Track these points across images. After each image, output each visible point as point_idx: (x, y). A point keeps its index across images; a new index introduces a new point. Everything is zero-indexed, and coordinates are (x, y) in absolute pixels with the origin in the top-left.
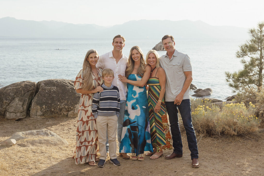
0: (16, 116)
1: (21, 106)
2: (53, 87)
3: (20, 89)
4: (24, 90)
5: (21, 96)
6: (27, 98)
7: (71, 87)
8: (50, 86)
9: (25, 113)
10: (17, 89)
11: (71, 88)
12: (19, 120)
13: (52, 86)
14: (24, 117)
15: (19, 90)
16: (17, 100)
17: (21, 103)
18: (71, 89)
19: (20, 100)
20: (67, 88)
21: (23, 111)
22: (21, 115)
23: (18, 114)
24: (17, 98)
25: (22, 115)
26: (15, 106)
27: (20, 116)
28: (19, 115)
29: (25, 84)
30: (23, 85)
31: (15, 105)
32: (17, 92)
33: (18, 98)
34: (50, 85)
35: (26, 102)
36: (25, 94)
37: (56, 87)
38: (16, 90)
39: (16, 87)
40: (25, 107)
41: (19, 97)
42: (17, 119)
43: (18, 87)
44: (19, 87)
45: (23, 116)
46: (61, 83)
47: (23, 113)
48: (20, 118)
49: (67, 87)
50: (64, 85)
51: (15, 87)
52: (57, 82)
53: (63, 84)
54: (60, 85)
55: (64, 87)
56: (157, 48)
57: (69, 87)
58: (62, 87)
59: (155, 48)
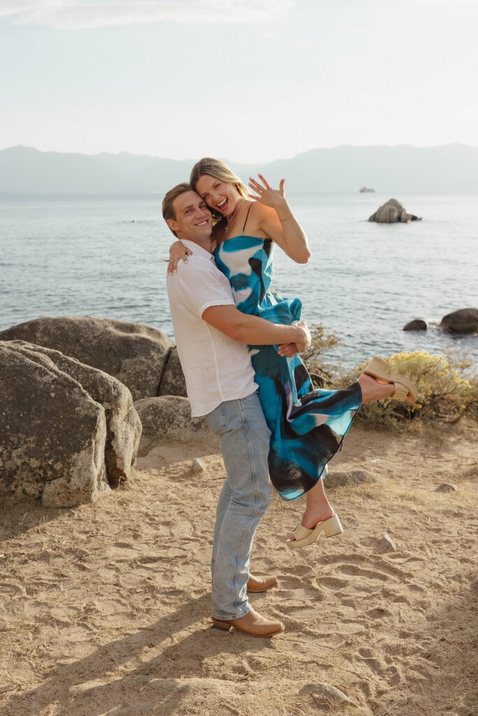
7: (55, 376)
11: (54, 381)
18: (58, 383)
20: (36, 380)
46: (15, 357)
49: (39, 378)
50: (28, 367)
53: (22, 361)
54: (10, 367)
55: (24, 379)
56: (382, 217)
57: (47, 377)
58: (16, 375)
59: (377, 216)
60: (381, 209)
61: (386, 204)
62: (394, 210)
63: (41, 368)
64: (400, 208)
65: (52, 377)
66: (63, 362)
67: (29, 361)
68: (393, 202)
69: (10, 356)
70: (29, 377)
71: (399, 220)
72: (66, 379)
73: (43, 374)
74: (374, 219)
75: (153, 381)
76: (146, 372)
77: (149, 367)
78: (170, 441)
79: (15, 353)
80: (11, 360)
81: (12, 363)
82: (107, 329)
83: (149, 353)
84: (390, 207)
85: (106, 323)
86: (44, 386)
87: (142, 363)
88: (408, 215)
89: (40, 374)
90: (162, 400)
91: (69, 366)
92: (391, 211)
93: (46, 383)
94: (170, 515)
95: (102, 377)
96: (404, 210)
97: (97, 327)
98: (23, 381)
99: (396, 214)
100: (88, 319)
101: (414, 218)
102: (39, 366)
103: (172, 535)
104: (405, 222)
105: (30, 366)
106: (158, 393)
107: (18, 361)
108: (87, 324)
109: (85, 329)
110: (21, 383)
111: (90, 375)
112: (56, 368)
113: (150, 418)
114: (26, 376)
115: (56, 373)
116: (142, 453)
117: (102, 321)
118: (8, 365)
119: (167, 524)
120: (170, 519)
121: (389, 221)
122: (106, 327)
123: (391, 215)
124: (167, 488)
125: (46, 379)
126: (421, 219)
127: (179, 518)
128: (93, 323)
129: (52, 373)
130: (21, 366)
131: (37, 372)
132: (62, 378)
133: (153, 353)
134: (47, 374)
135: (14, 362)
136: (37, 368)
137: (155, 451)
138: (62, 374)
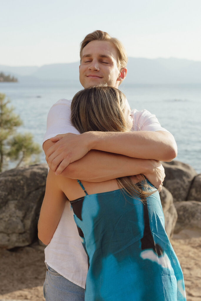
0: (9, 240)
1: (19, 221)
3: (19, 182)
4: (28, 186)
5: (22, 197)
6: (32, 204)
9: (27, 236)
10: (13, 182)
12: (15, 250)
14: (27, 244)
15: (19, 184)
16: (12, 206)
17: (20, 214)
19: (19, 207)
21: (23, 231)
22: (19, 239)
23: (14, 238)
24: (12, 202)
25: (21, 240)
26: (7, 219)
27: (16, 242)
28: (15, 240)
29: (31, 172)
30: (28, 174)
31: (7, 217)
32: (14, 190)
33: (16, 202)
35: (31, 211)
36: (29, 193)
38: (11, 184)
39: (15, 178)
40: (28, 223)
41: (16, 199)
42: (11, 247)
43: (17, 178)
44: (20, 177)
45: (23, 241)
47: (24, 235)
48: (17, 245)
51: (10, 178)
75: (184, 194)
76: (179, 189)
77: (182, 186)
78: (192, 227)
83: (182, 178)
87: (178, 183)
90: (189, 203)
94: (190, 265)
103: (191, 274)
106: (186, 199)
113: (181, 213)
116: (176, 232)
119: (188, 269)
120: (190, 267)
124: (189, 251)
127: (195, 267)
133: (185, 178)
137: (183, 232)
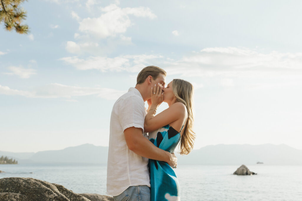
2: (11, 194)
7: (56, 195)
8: (7, 191)
11: (56, 197)
13: (12, 192)
18: (57, 199)
20: (45, 197)
34: (7, 189)
37: (22, 193)
46: (37, 184)
49: (47, 196)
50: (42, 189)
52: (28, 183)
53: (40, 186)
54: (33, 189)
55: (39, 195)
56: (239, 172)
57: (52, 195)
58: (35, 193)
59: (237, 172)
60: (238, 169)
61: (241, 167)
62: (244, 170)
63: (49, 190)
64: (247, 169)
65: (54, 195)
66: (64, 191)
67: (44, 186)
68: (243, 166)
69: (34, 183)
70: (41, 194)
71: (247, 174)
72: (62, 197)
73: (50, 194)
74: (236, 173)
79: (37, 182)
80: (34, 186)
81: (34, 187)
82: (104, 199)
84: (242, 168)
85: (104, 197)
86: (50, 200)
88: (251, 172)
89: (48, 193)
91: (67, 193)
92: (243, 170)
93: (50, 198)
95: (83, 199)
96: (249, 170)
97: (99, 199)
98: (38, 196)
99: (245, 172)
100: (95, 195)
101: (253, 174)
102: (49, 189)
104: (250, 175)
105: (44, 188)
107: (38, 186)
108: (94, 197)
109: (93, 199)
110: (37, 197)
111: (77, 198)
112: (58, 192)
114: (40, 194)
115: (57, 193)
117: (102, 196)
118: (32, 187)
121: (243, 174)
122: (103, 198)
123: (243, 172)
125: (51, 196)
126: (256, 174)
128: (97, 197)
129: (55, 193)
130: (39, 188)
131: (47, 192)
132: (60, 196)
134: (52, 193)
135: (36, 186)
136: (47, 190)
138: (60, 195)
